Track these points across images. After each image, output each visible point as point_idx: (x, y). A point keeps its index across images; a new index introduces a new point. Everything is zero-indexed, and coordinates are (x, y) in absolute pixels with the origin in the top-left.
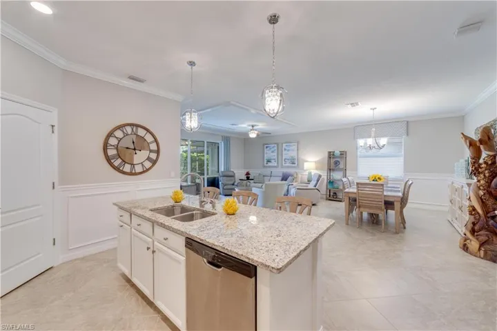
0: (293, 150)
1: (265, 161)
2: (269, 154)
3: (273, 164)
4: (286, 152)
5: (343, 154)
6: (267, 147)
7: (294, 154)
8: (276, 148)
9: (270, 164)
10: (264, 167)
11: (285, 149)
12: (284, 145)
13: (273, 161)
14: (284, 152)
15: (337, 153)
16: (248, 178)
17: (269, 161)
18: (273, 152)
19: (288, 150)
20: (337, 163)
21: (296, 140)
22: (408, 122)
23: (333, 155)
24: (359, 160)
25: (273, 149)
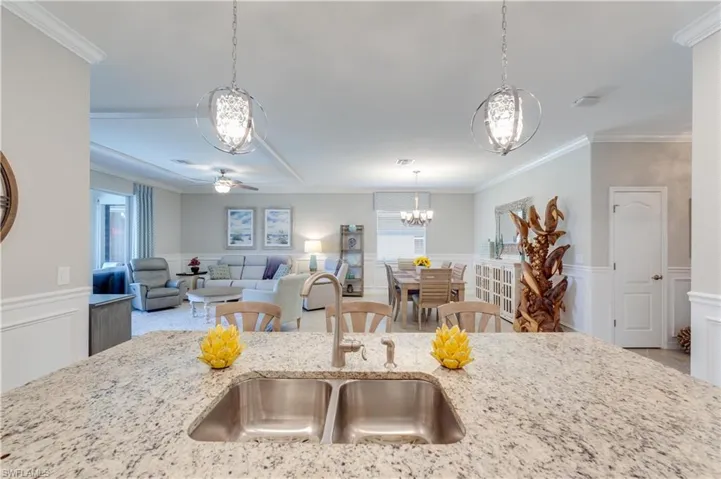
0: (283, 221)
1: (230, 238)
2: (236, 226)
3: (246, 243)
4: (271, 223)
5: (360, 229)
6: (233, 213)
7: (285, 227)
8: (252, 216)
9: (238, 244)
10: (228, 248)
11: (269, 219)
12: (267, 212)
13: (245, 239)
14: (267, 224)
15: (353, 227)
16: (195, 271)
17: (236, 238)
18: (245, 222)
19: (274, 221)
20: (352, 242)
21: (289, 205)
22: (431, 194)
23: (348, 230)
24: (379, 237)
25: (245, 218)
